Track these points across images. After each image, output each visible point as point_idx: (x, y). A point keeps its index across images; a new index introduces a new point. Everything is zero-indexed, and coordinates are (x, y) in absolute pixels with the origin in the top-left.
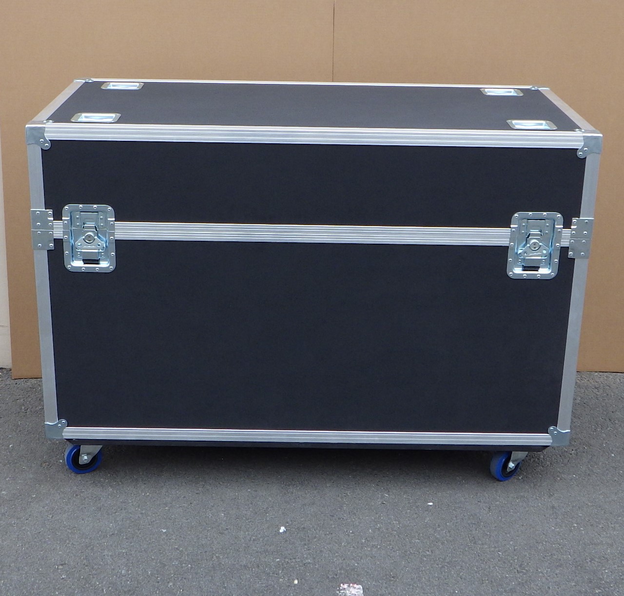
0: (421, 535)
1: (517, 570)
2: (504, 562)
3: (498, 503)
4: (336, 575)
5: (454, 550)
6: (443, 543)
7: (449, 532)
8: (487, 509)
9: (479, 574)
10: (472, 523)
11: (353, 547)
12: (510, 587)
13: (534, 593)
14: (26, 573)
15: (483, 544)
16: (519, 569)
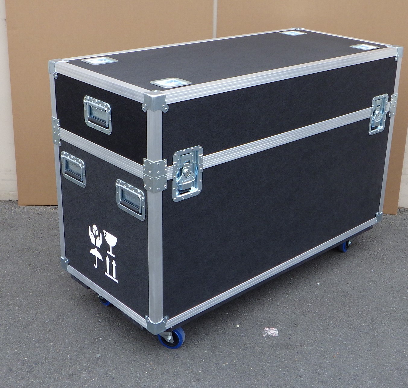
0: (313, 301)
1: (370, 322)
2: (362, 317)
3: (359, 284)
4: (262, 323)
5: (332, 310)
6: (325, 306)
7: (329, 300)
8: (352, 288)
9: (347, 323)
10: (343, 295)
11: (272, 307)
12: (366, 331)
13: (379, 335)
14: (77, 318)
15: (349, 307)
16: (371, 321)
